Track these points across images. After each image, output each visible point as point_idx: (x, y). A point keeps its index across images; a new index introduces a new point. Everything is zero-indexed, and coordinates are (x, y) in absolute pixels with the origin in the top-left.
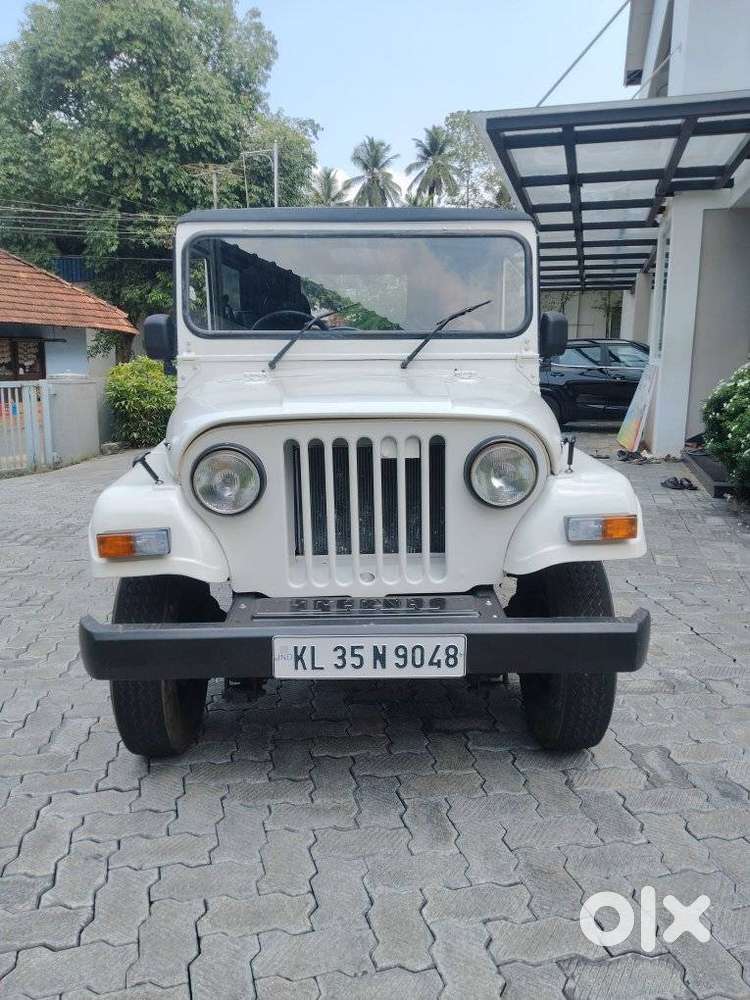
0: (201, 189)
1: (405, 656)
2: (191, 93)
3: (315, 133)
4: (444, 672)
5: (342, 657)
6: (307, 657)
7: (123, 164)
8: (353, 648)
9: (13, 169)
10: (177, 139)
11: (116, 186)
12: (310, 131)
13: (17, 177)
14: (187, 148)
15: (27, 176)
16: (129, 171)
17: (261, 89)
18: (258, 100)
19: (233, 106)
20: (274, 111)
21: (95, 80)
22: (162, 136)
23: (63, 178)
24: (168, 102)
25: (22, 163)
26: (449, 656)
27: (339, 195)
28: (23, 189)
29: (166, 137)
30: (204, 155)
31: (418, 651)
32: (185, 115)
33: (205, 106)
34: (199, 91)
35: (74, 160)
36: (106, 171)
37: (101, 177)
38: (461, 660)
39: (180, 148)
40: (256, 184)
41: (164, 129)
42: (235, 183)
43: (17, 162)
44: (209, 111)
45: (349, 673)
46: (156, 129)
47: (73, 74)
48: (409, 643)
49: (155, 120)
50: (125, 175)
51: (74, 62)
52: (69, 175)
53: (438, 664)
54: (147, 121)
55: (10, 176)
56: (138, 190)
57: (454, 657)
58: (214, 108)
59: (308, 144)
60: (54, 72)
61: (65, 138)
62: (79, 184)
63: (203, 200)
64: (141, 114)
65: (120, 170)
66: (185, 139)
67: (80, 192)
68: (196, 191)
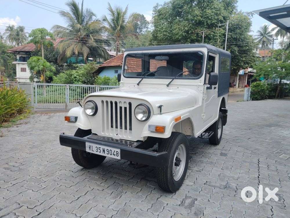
0: (213, 35)
1: (108, 152)
2: (212, 9)
3: (252, 16)
4: (116, 157)
5: (97, 149)
6: (91, 148)
7: (192, 30)
8: (99, 148)
9: (165, 33)
10: (207, 22)
11: (189, 36)
12: (251, 15)
13: (166, 35)
14: (210, 24)
15: (168, 35)
16: (193, 32)
17: (235, 5)
18: (234, 8)
19: (225, 11)
20: (239, 11)
21: (187, 8)
22: (203, 21)
23: (176, 35)
24: (205, 12)
25: (167, 31)
26: (117, 154)
27: (269, 33)
28: (167, 38)
29: (204, 21)
30: (214, 26)
31: (111, 151)
32: (209, 15)
33: (216, 12)
34: (215, 8)
35: (179, 30)
36: (187, 32)
37: (186, 34)
38: (119, 155)
39: (207, 24)
40: (230, 32)
41: (204, 19)
42: (223, 33)
43: (166, 31)
44: (217, 13)
45: (98, 153)
46: (202, 19)
47: (182, 7)
48: (109, 148)
49: (202, 17)
50: (192, 33)
51: (182, 4)
52: (178, 34)
53: (115, 155)
54: (200, 18)
55: (164, 35)
56: (195, 36)
57: (118, 154)
58: (218, 12)
59: (249, 19)
60: (178, 7)
61: (178, 24)
62: (180, 36)
63: (213, 38)
64: (198, 16)
65: (191, 31)
66: (209, 21)
67: (180, 38)
68: (212, 36)
